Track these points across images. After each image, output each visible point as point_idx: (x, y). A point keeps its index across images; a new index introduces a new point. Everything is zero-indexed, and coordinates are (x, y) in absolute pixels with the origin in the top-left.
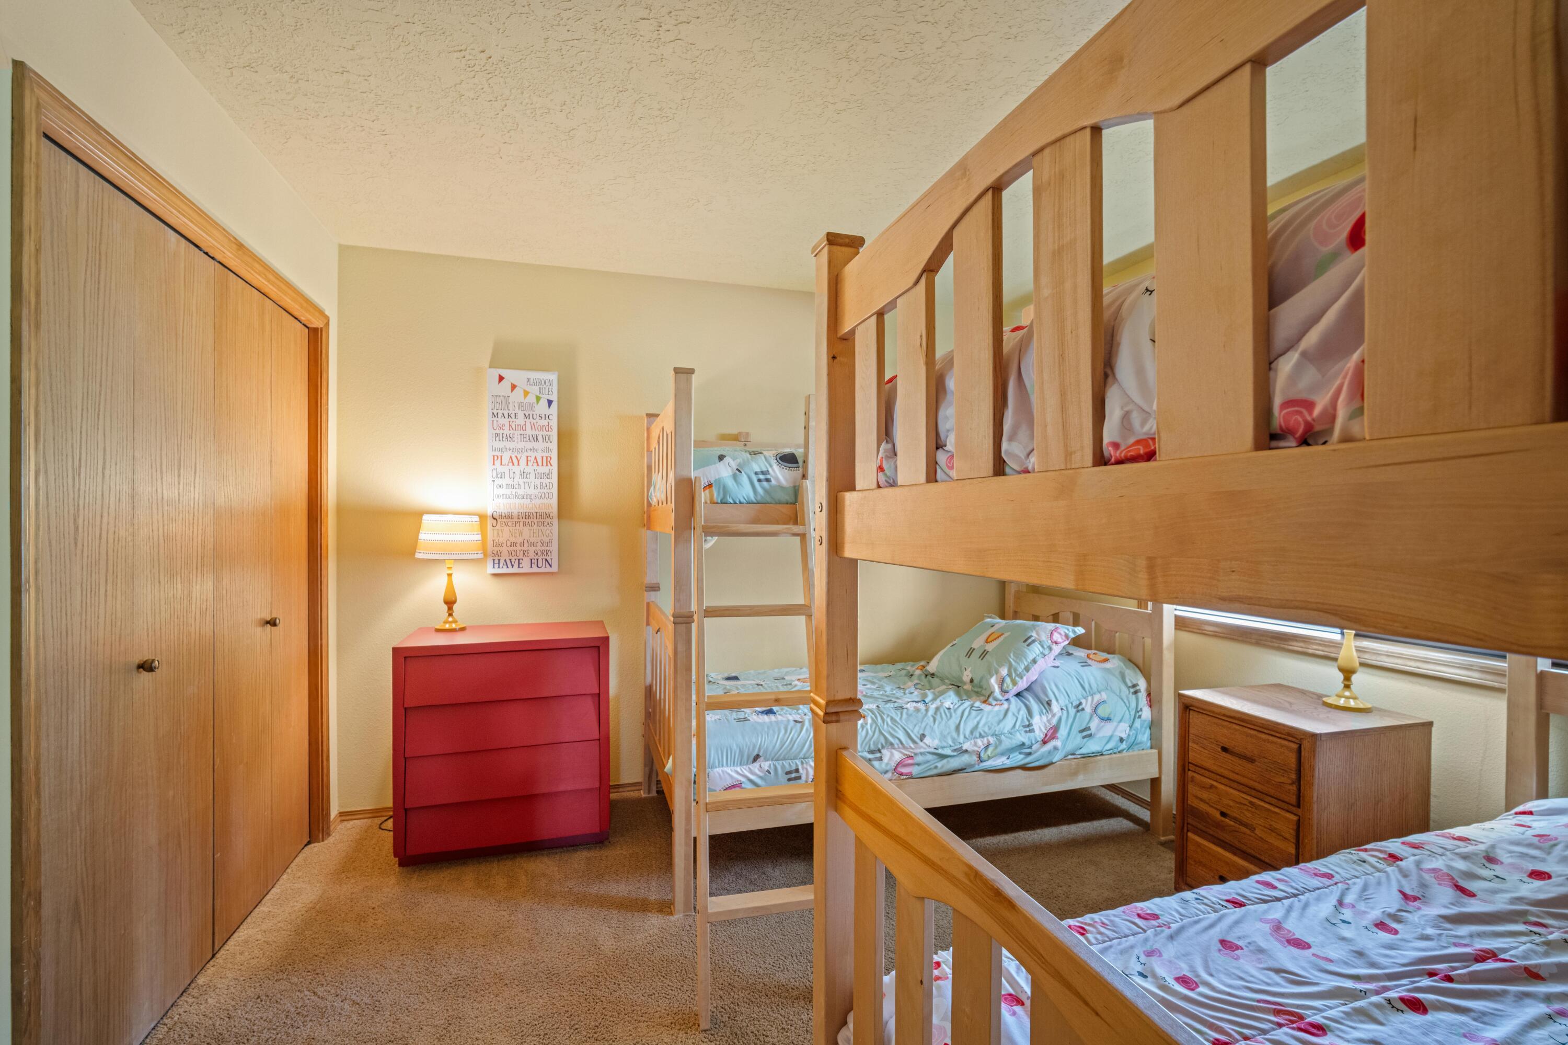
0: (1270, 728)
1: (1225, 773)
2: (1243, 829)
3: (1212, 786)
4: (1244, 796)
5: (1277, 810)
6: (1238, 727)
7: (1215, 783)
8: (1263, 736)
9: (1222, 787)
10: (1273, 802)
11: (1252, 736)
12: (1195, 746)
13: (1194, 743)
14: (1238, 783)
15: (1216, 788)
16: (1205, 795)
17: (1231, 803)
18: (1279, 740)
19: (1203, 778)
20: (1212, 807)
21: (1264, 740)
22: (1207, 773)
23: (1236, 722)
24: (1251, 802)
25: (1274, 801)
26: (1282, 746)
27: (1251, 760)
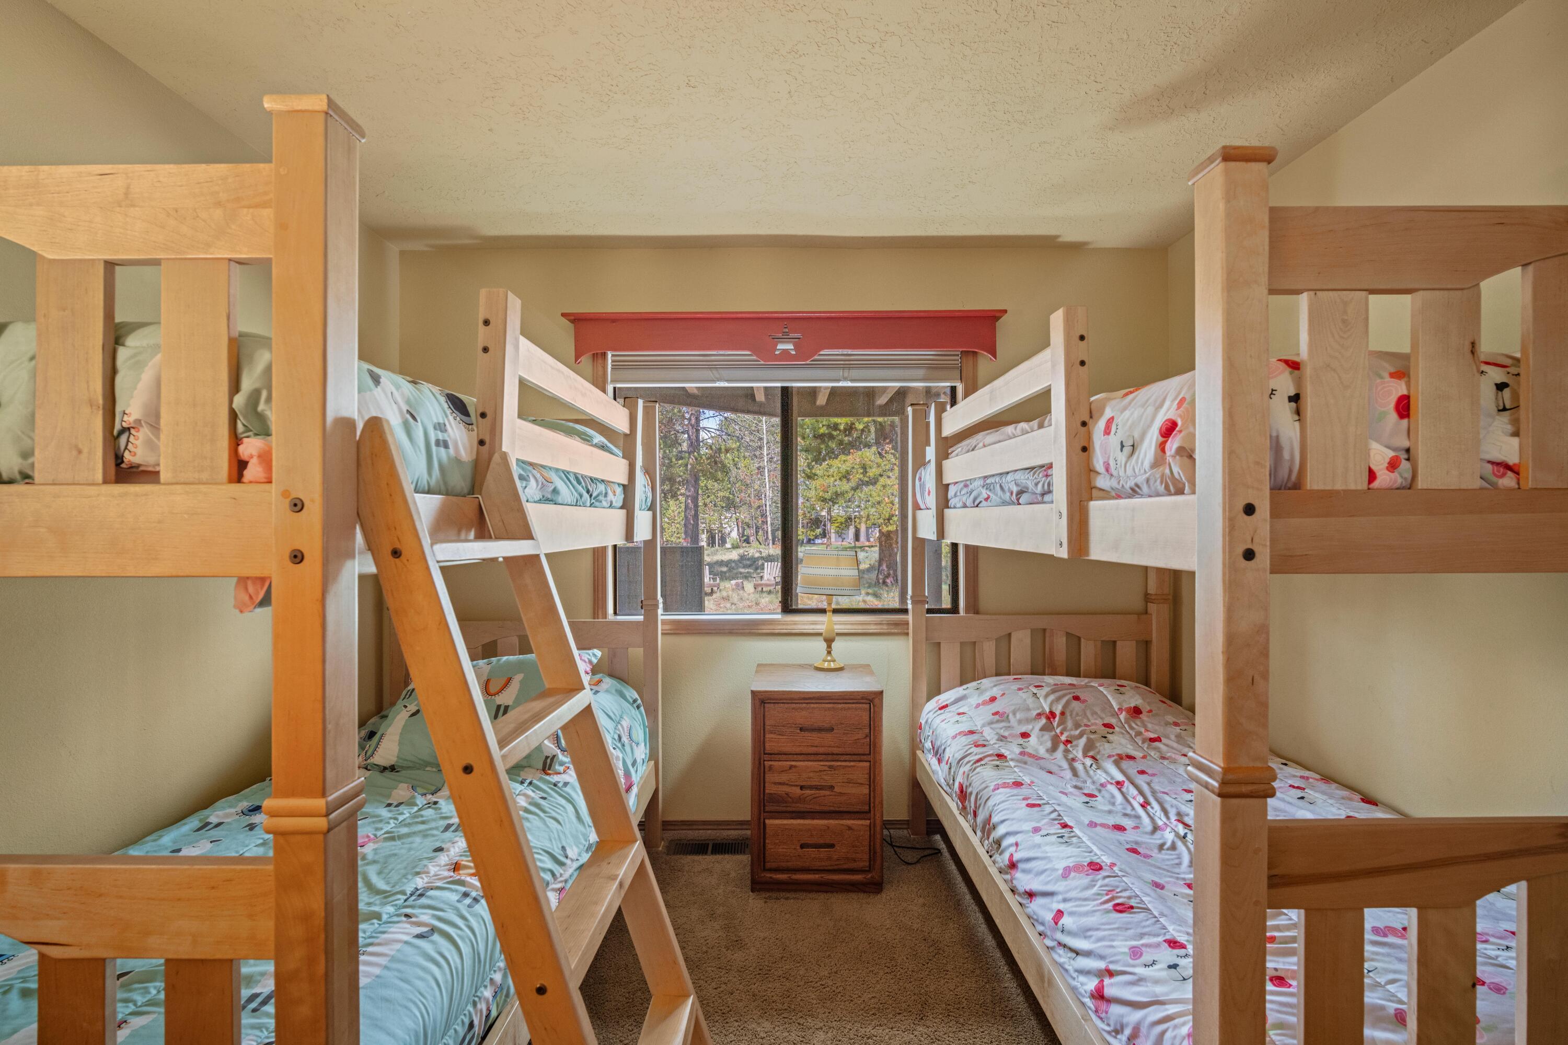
0: (847, 697)
1: (805, 750)
2: (823, 792)
3: (791, 767)
4: (822, 763)
5: (852, 764)
6: (815, 706)
7: (793, 763)
8: (840, 706)
9: (801, 763)
10: (847, 759)
11: (829, 709)
12: (772, 736)
13: (772, 733)
14: (814, 754)
15: (795, 767)
16: (784, 778)
17: (811, 775)
18: (854, 705)
19: (780, 763)
20: (792, 785)
21: (841, 709)
22: (784, 757)
23: (813, 701)
24: (830, 767)
25: (847, 757)
26: (856, 709)
27: (831, 729)
